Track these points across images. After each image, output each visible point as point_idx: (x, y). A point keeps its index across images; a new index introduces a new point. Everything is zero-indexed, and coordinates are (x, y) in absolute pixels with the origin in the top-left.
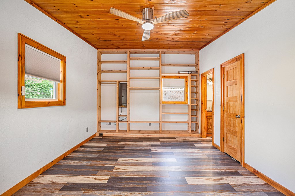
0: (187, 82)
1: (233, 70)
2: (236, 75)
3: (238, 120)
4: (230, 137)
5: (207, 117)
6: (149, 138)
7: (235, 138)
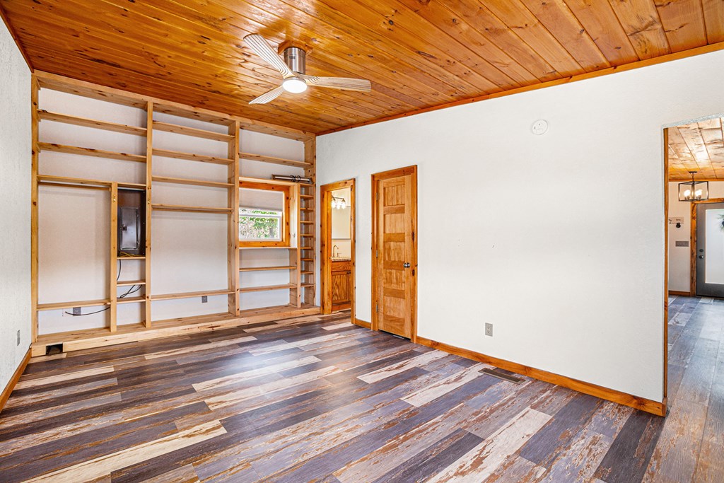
0: (287, 198)
1: (397, 189)
2: (402, 197)
3: (407, 272)
4: (390, 301)
5: (332, 272)
6: (213, 333)
7: (400, 302)
